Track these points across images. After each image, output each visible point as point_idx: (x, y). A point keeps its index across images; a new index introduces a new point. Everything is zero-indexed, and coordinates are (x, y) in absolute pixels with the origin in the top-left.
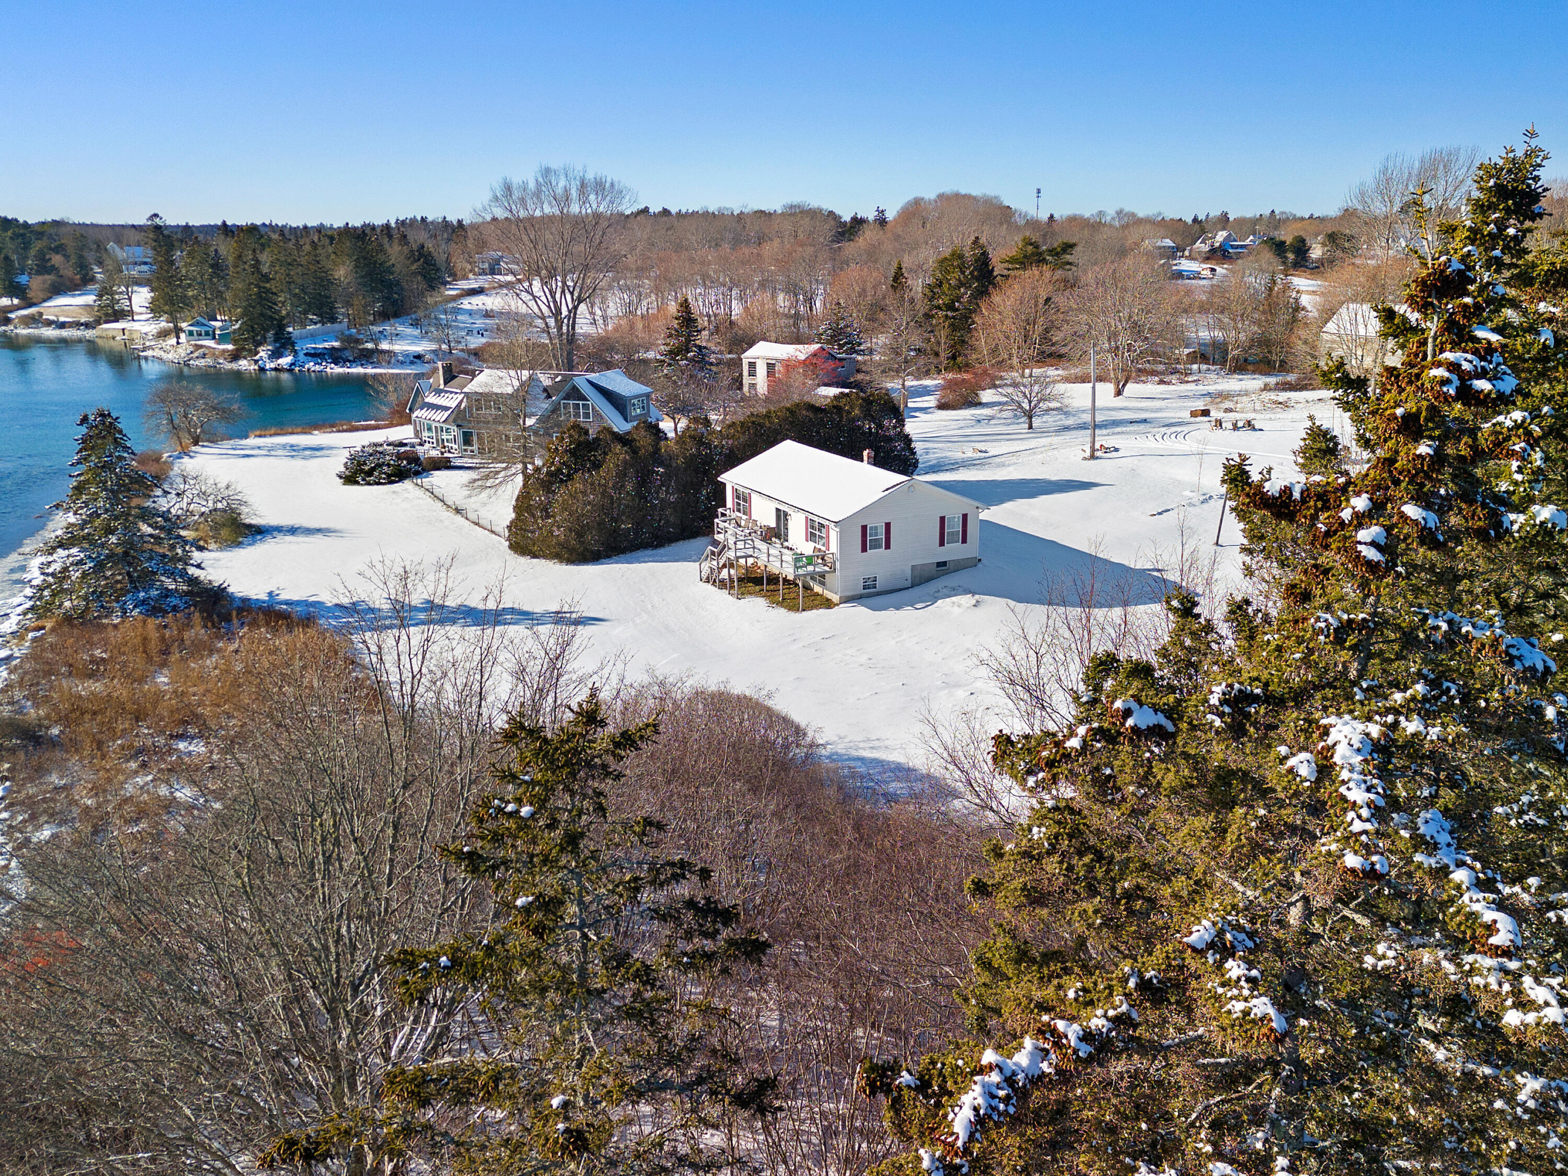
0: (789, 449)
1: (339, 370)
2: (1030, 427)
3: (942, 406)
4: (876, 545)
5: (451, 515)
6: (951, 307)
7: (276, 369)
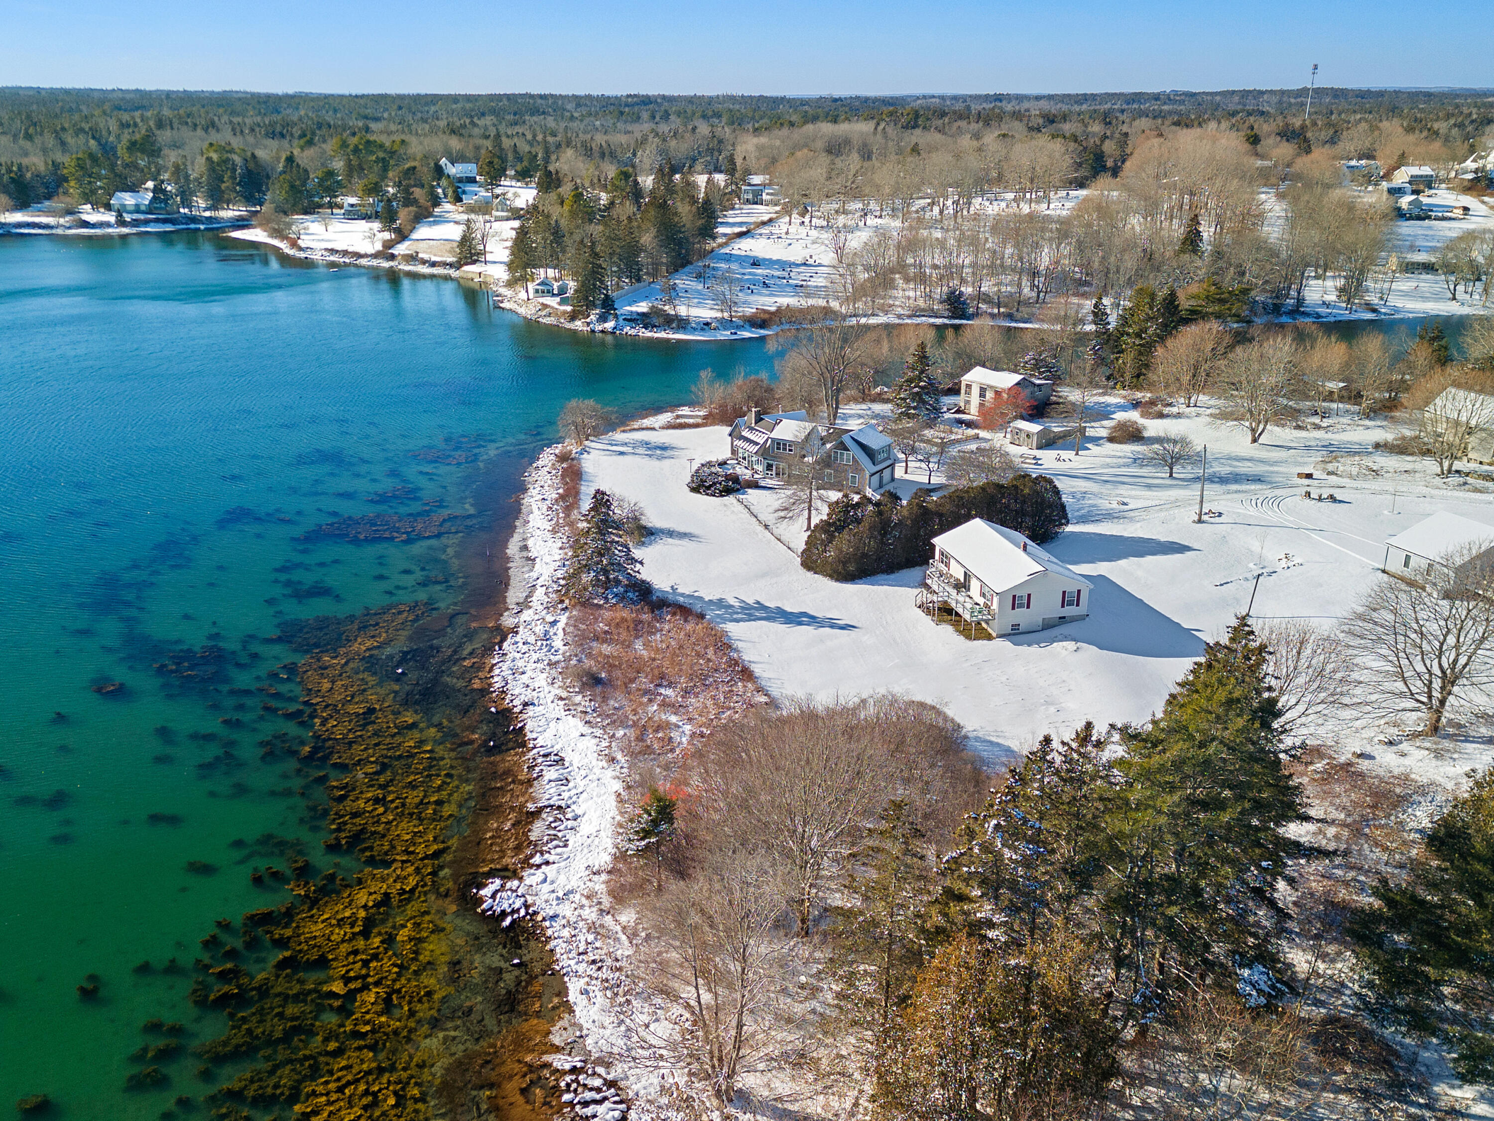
0: (977, 525)
1: (649, 334)
2: (1171, 475)
3: (1111, 440)
4: (1021, 606)
5: (761, 529)
6: (1138, 335)
7: (602, 331)
